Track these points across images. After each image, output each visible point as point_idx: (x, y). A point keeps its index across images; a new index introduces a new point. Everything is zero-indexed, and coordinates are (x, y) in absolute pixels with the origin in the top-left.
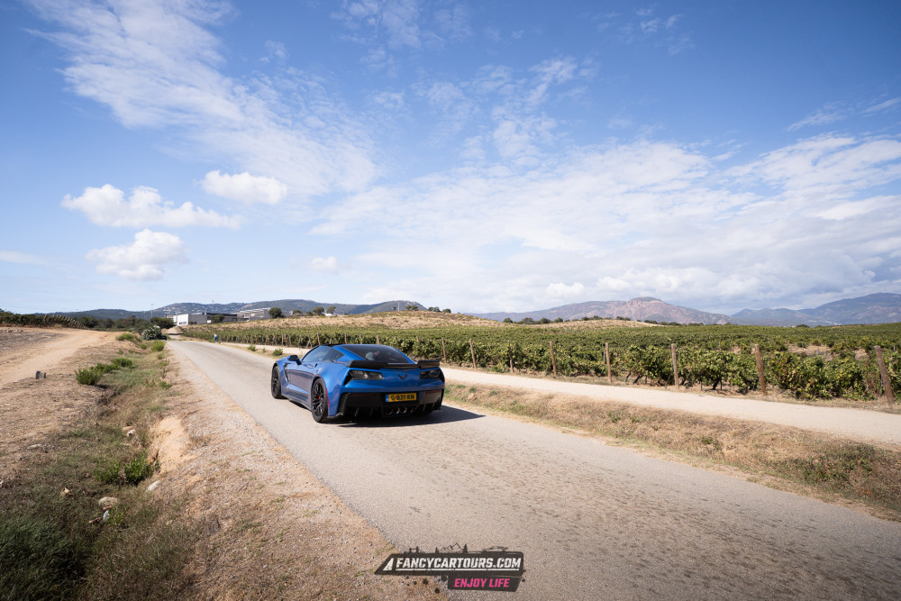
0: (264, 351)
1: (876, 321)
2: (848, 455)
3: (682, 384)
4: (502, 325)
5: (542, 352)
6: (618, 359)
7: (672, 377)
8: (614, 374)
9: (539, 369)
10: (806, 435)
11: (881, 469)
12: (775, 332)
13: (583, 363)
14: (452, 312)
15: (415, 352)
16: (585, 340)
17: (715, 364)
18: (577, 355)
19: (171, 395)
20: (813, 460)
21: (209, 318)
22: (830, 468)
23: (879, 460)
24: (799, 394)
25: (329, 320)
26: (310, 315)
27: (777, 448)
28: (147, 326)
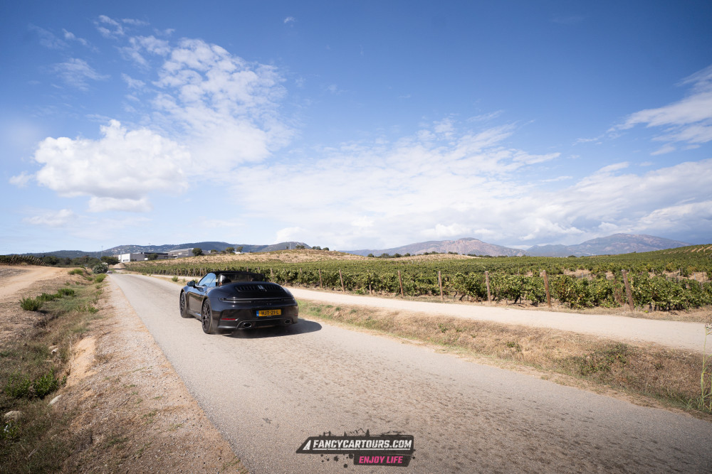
0: (184, 281)
1: (618, 252)
2: (610, 351)
3: (493, 300)
4: (367, 259)
5: (393, 279)
6: (447, 283)
7: (486, 295)
8: (445, 293)
9: (391, 291)
10: (580, 337)
11: (632, 361)
12: (555, 261)
13: (423, 286)
14: (330, 250)
15: (300, 280)
16: (426, 269)
17: (516, 285)
18: (419, 281)
19: (95, 319)
20: (586, 356)
21: (146, 257)
22: (598, 362)
23: (630, 354)
24: (572, 305)
25: (238, 257)
26: (224, 253)
27: (560, 349)
28: (97, 262)
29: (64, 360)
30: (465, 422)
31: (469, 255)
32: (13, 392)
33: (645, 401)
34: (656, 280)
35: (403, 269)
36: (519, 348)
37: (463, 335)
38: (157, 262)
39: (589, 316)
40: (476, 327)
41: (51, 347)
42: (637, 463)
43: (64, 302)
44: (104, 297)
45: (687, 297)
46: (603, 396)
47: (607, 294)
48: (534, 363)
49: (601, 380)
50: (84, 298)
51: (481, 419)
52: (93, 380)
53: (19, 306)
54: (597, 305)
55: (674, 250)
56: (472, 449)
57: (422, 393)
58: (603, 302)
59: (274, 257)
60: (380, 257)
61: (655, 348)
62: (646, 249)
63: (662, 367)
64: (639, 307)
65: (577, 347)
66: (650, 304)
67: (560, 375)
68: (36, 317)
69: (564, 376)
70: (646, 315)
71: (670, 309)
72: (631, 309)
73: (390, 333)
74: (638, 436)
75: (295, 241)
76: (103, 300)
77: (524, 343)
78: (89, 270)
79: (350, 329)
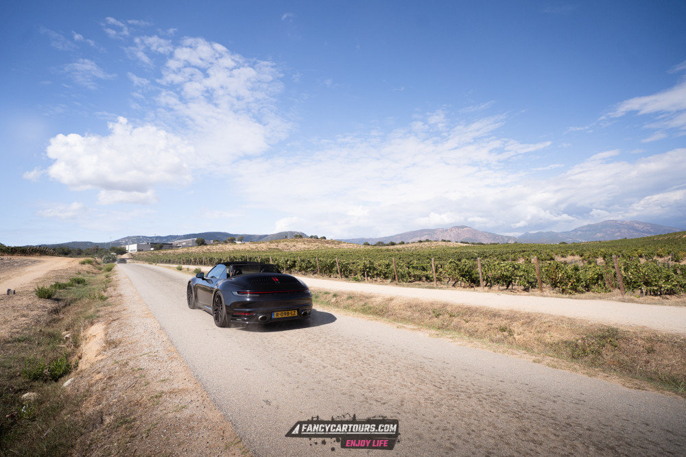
0: (188, 269)
1: (608, 239)
2: (602, 335)
3: (486, 286)
4: (362, 247)
5: (388, 266)
6: (441, 270)
7: (479, 281)
8: (439, 280)
9: (386, 278)
10: (572, 322)
11: (623, 345)
12: (546, 247)
13: (417, 273)
14: (327, 239)
15: (297, 268)
16: (420, 257)
17: (508, 271)
18: (413, 267)
19: (104, 306)
20: (577, 340)
21: (152, 247)
22: (590, 346)
23: (621, 338)
24: (563, 290)
25: (239, 246)
26: (226, 242)
27: (552, 333)
28: (106, 253)
29: (77, 345)
30: (459, 404)
31: (462, 242)
32: (30, 375)
33: (637, 384)
34: (646, 265)
35: (398, 257)
36: (511, 333)
37: (456, 320)
38: (162, 252)
39: (580, 301)
40: (469, 312)
41: (64, 333)
42: (629, 444)
43: (75, 291)
44: (113, 286)
45: (678, 282)
46: (595, 378)
47: (598, 279)
48: (526, 347)
49: (593, 364)
50: (94, 287)
51: (473, 401)
52: (103, 363)
53: (34, 294)
54: (588, 291)
55: (665, 235)
56: (465, 431)
57: (416, 376)
58: (594, 287)
59: (273, 246)
60: (375, 245)
61: (646, 332)
62: (636, 235)
63: (654, 351)
64: (630, 292)
65: (569, 331)
66: (641, 289)
67: (552, 358)
68: (50, 305)
69: (556, 359)
70: (637, 299)
71: (661, 294)
72: (622, 295)
73: (385, 318)
74: (629, 418)
75: (293, 231)
76: (112, 288)
77: (516, 327)
78: (99, 260)
79: (346, 315)
